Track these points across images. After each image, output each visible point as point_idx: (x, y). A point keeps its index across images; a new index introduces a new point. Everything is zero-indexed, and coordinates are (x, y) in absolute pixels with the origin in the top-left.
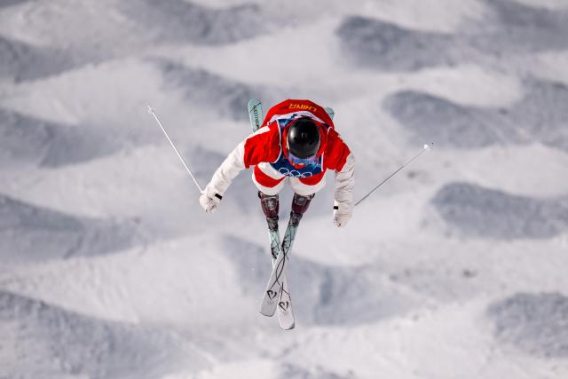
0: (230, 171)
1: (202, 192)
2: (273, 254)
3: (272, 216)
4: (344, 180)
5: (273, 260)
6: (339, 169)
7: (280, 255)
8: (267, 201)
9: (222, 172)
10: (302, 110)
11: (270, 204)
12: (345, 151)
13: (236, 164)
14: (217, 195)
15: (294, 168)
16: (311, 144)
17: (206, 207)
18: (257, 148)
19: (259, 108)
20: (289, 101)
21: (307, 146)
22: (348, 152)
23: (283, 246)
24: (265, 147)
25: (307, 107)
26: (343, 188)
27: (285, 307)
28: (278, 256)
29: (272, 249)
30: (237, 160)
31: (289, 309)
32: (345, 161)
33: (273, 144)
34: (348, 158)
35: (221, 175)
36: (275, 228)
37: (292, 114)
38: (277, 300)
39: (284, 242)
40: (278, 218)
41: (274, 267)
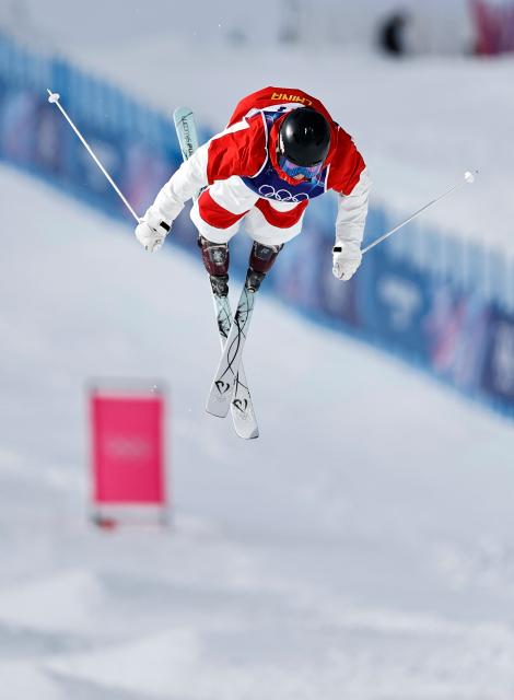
0: (185, 188)
1: (139, 220)
2: (221, 330)
3: (219, 275)
4: (354, 208)
5: (221, 338)
6: (347, 190)
7: (232, 332)
8: (213, 251)
9: (172, 189)
10: (291, 101)
11: (218, 256)
12: (358, 164)
13: (194, 177)
14: (164, 225)
15: (284, 185)
16: (318, 144)
17: (145, 241)
18: (226, 154)
19: (189, 120)
20: (270, 90)
21: (313, 147)
22: (363, 166)
23: (237, 317)
24: (241, 151)
25: (298, 99)
26: (350, 219)
27: (242, 406)
28: (229, 334)
29: (220, 323)
30: (196, 171)
31: (249, 410)
32: (357, 179)
33: (254, 148)
34: (362, 175)
35: (170, 195)
36: (225, 292)
37: (278, 107)
38: (230, 395)
39: (238, 312)
40: (228, 278)
41: (224, 350)
